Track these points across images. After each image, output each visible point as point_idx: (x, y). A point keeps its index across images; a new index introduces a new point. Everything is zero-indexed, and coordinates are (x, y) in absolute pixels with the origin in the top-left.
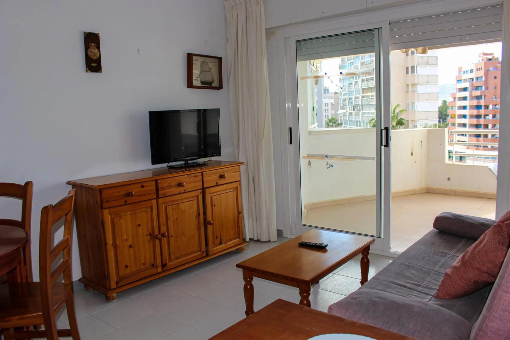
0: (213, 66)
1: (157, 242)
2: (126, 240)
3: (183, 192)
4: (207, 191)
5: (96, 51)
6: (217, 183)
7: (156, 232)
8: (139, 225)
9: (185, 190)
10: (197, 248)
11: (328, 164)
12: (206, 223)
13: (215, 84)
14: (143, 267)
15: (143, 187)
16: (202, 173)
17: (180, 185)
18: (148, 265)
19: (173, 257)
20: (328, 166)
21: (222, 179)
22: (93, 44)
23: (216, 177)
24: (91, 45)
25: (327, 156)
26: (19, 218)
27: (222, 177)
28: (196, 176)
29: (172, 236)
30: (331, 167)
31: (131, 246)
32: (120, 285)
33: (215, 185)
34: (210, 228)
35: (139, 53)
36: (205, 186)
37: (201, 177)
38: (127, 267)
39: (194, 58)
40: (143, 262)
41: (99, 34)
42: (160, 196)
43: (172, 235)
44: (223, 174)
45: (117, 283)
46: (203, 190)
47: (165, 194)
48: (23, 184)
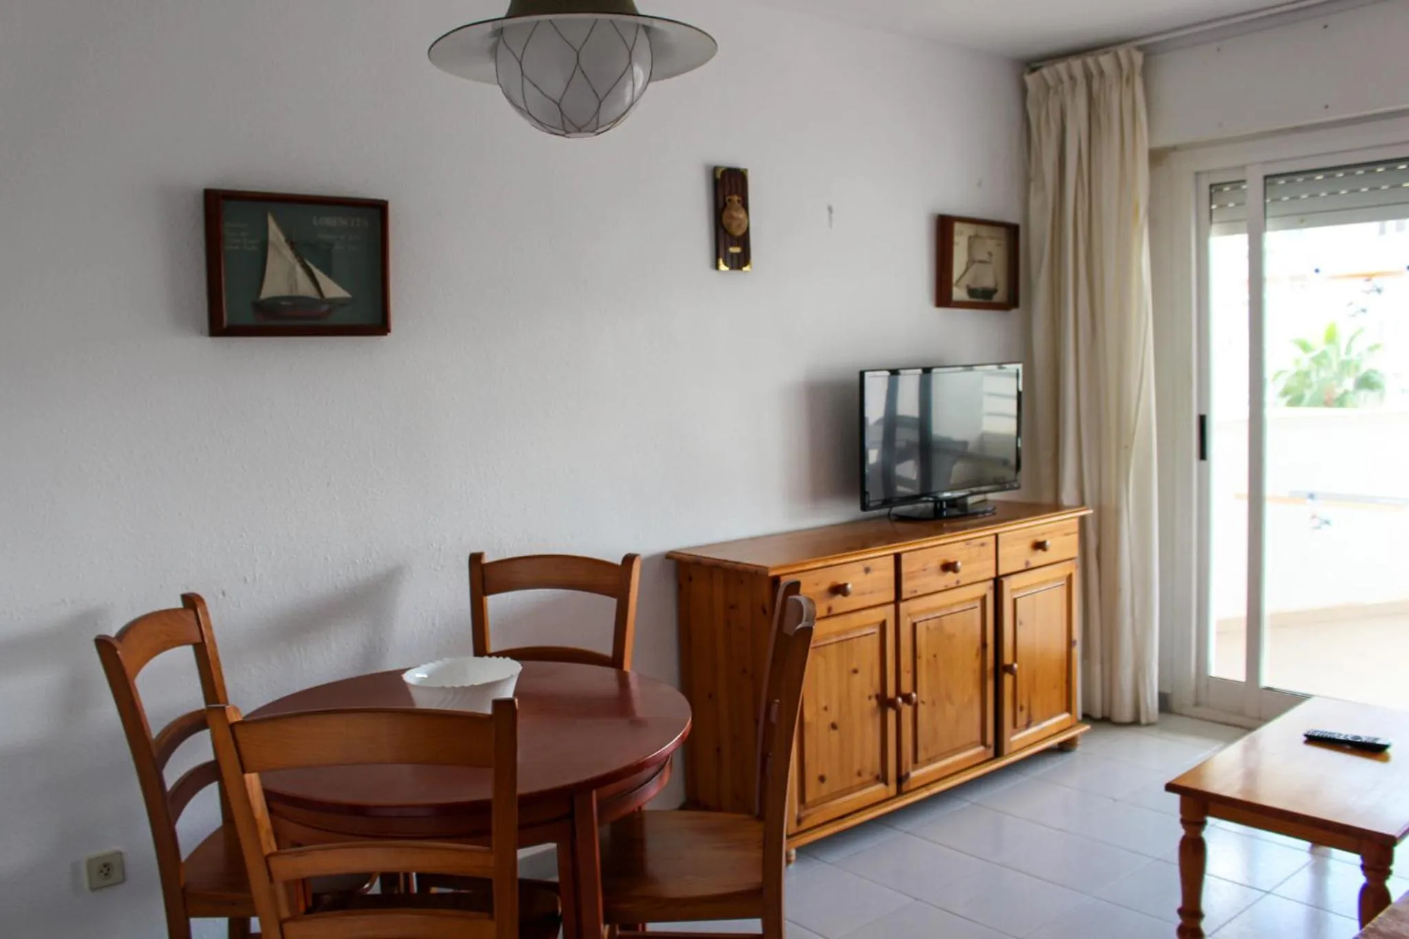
0: (993, 247)
1: (891, 714)
2: (826, 709)
3: (954, 585)
4: (1008, 584)
5: (742, 215)
6: (1027, 563)
7: (891, 692)
8: (855, 671)
9: (958, 582)
10: (977, 736)
11: (1314, 517)
12: (1000, 669)
13: (999, 297)
14: (857, 780)
15: (867, 570)
16: (996, 535)
17: (949, 567)
18: (867, 777)
19: (922, 756)
20: (1316, 522)
21: (1040, 552)
22: (736, 198)
23: (1025, 546)
24: (730, 200)
25: (1312, 496)
26: (607, 650)
27: (1039, 546)
28: (983, 545)
29: (923, 702)
30: (1325, 527)
31: (834, 726)
32: (804, 826)
33: (1022, 567)
34: (1008, 679)
35: (830, 219)
36: (1001, 572)
37: (993, 546)
38: (822, 779)
39: (958, 227)
40: (856, 768)
41: (746, 170)
42: (904, 596)
43: (924, 700)
44: (1041, 539)
45: (799, 821)
46: (998, 583)
47: (916, 591)
48: (618, 561)
